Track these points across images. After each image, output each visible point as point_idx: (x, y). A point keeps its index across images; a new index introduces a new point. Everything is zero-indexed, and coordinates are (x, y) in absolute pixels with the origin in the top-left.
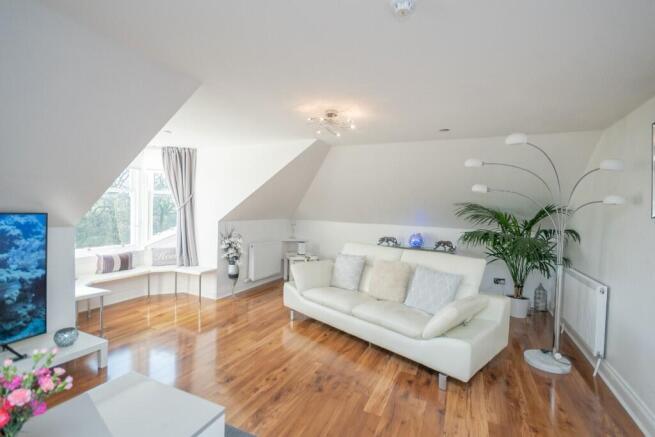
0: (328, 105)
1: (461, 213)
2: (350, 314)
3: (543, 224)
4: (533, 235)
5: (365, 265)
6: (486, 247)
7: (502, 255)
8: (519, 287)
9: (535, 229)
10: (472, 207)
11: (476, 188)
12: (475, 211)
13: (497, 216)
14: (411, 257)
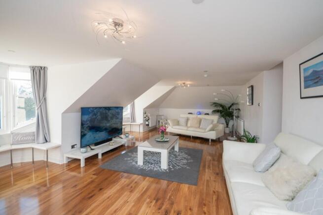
0: (184, 82)
1: (212, 105)
2: (187, 130)
3: (232, 107)
4: (230, 110)
5: (188, 120)
6: (219, 114)
7: (223, 116)
8: (227, 125)
9: (231, 109)
10: (215, 103)
11: (216, 99)
12: (216, 104)
13: (221, 106)
14: (199, 116)
